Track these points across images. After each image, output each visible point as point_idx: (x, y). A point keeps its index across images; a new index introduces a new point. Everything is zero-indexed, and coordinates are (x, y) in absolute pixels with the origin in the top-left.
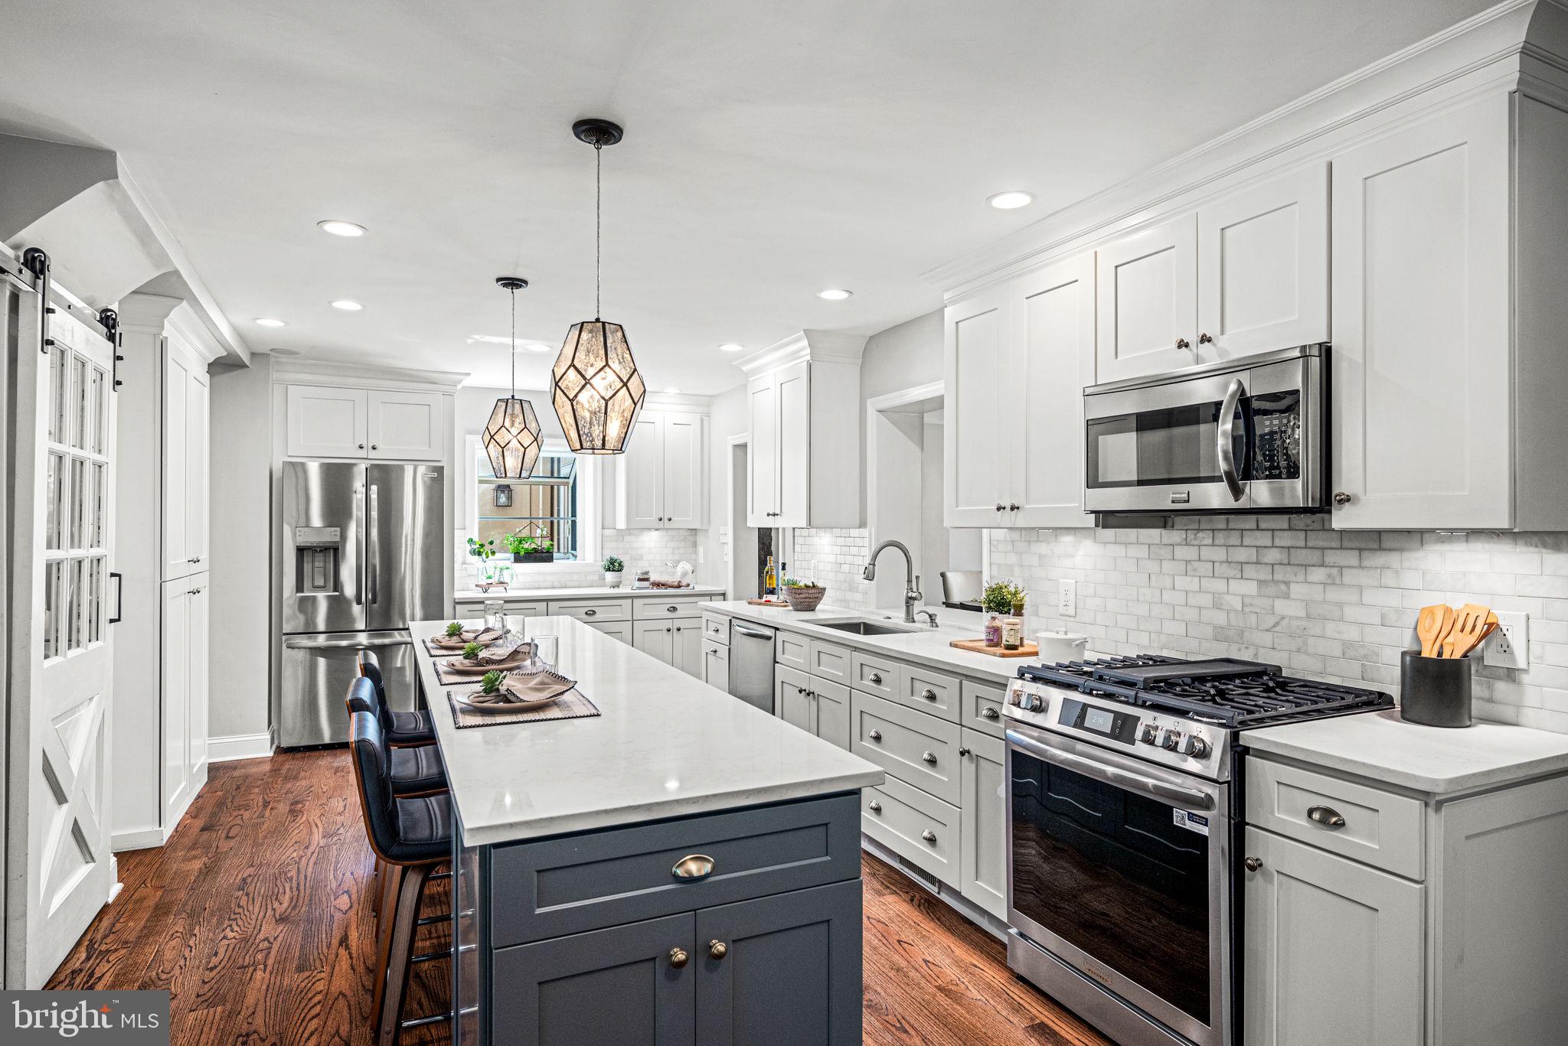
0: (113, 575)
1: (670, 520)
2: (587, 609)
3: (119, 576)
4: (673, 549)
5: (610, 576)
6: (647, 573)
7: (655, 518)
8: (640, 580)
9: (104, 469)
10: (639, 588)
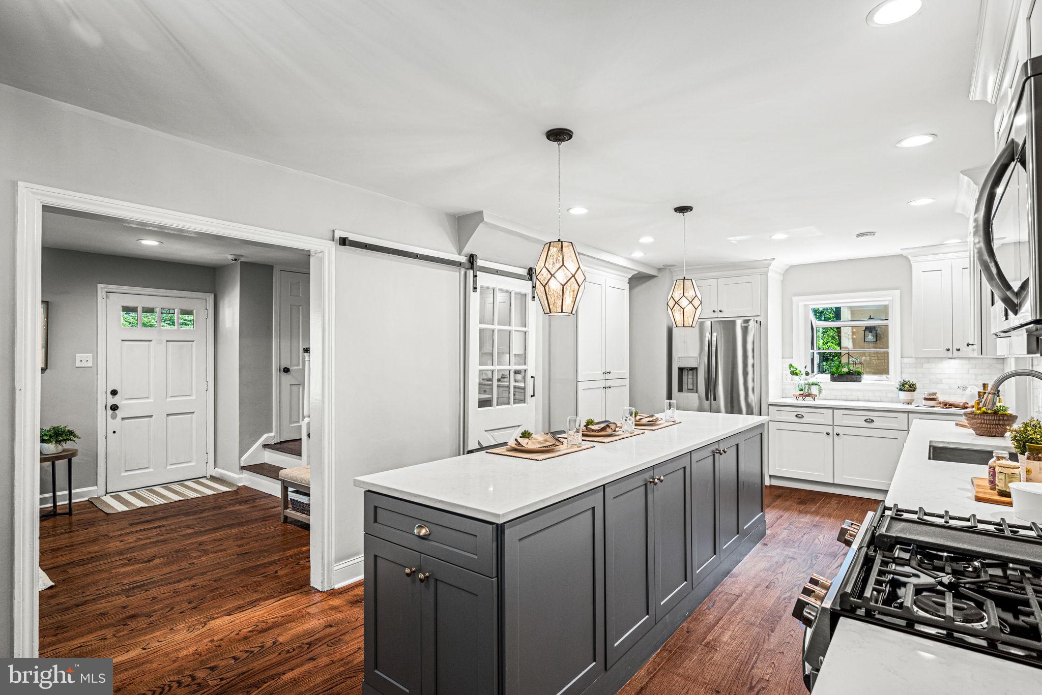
0: (532, 377)
1: (959, 350)
2: (866, 418)
3: (534, 377)
4: (976, 375)
5: (903, 395)
6: (935, 394)
7: (943, 349)
8: (926, 399)
9: (527, 333)
10: (925, 406)
